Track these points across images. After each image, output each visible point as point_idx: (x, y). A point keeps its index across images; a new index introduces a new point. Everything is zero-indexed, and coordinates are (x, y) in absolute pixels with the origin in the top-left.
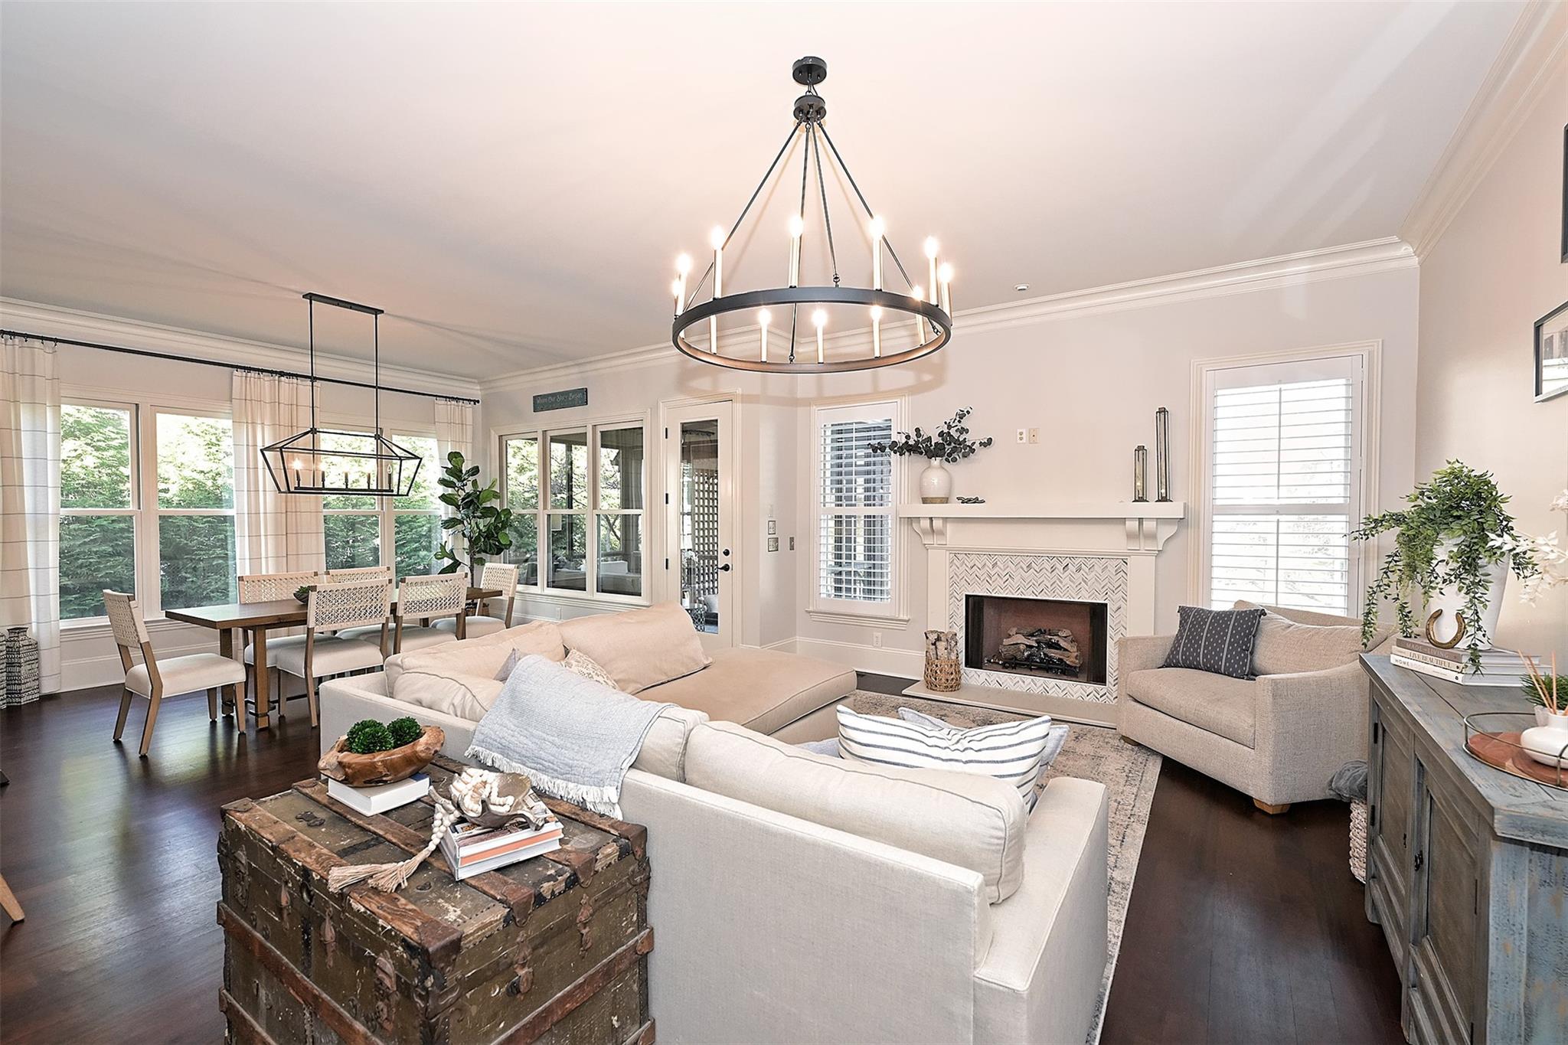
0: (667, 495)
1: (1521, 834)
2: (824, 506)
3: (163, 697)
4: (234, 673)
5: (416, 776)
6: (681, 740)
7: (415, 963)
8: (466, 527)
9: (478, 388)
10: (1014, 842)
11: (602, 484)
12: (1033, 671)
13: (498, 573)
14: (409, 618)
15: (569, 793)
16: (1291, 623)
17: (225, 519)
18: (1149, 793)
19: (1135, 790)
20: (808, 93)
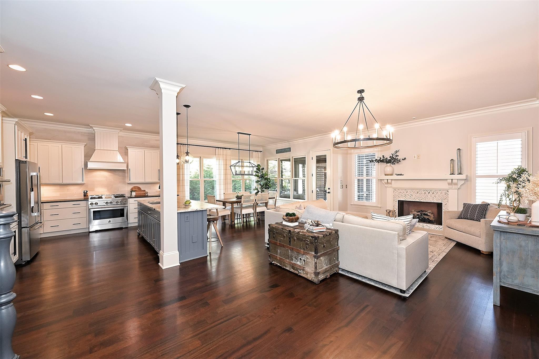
0: (312, 174)
2: (355, 176)
4: (228, 212)
6: (342, 217)
8: (261, 182)
9: (262, 148)
10: (404, 230)
13: (272, 193)
16: (493, 206)
17: (213, 181)
18: (450, 248)
19: (446, 247)
20: (361, 96)
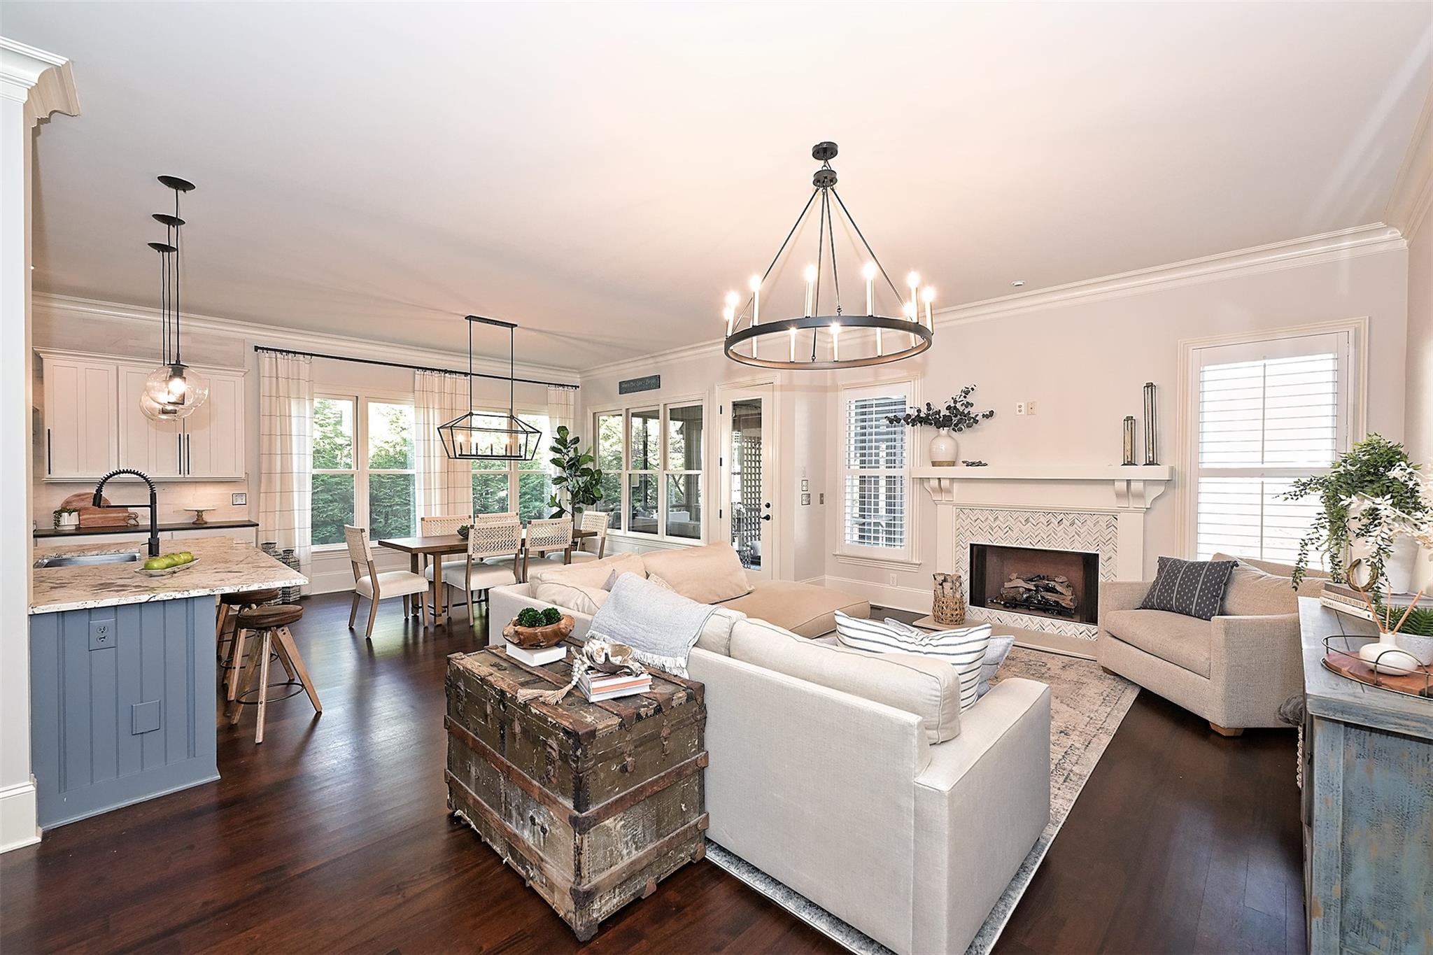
0: (721, 459)
1: (1326, 713)
2: (849, 468)
3: (380, 598)
4: (420, 585)
5: (558, 645)
6: (727, 630)
7: (571, 741)
8: (571, 483)
9: (578, 376)
10: (948, 701)
11: (670, 448)
12: (1032, 611)
13: (592, 519)
14: (534, 550)
15: (654, 662)
16: (1264, 573)
17: (407, 478)
18: (1122, 713)
19: (1109, 710)
20: (824, 168)
